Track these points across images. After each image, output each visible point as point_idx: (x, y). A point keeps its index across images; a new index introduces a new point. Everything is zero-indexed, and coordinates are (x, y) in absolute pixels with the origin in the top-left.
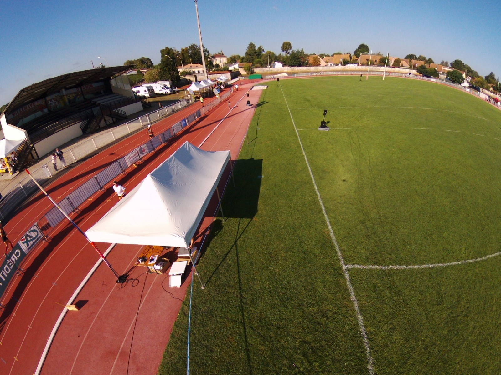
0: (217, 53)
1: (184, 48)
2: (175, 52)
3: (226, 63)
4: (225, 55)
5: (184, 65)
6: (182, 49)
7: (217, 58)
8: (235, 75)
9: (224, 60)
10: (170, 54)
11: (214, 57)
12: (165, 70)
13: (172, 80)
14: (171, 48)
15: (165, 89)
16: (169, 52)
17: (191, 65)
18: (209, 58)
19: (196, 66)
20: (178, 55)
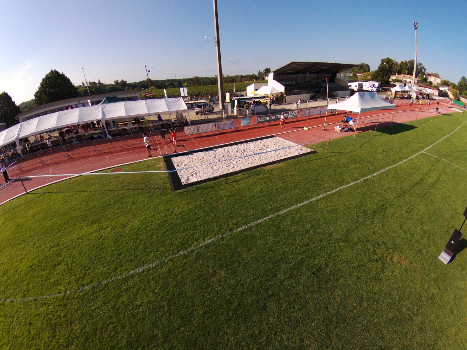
0: (434, 74)
1: (404, 61)
2: (394, 63)
3: (438, 83)
4: (440, 77)
5: (398, 74)
6: (401, 61)
7: (432, 77)
8: (443, 94)
9: (438, 81)
10: (389, 64)
11: (429, 75)
12: (380, 74)
13: (381, 82)
14: (392, 59)
15: (372, 87)
16: (389, 62)
17: (406, 75)
18: (425, 74)
19: (410, 77)
20: (397, 65)
